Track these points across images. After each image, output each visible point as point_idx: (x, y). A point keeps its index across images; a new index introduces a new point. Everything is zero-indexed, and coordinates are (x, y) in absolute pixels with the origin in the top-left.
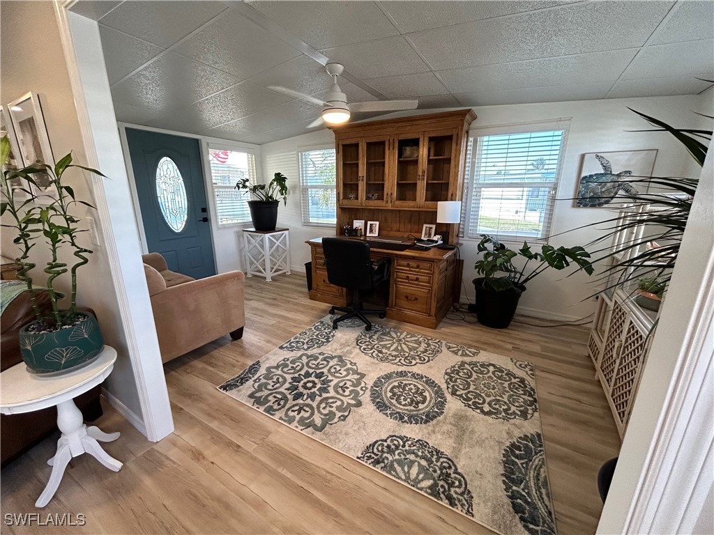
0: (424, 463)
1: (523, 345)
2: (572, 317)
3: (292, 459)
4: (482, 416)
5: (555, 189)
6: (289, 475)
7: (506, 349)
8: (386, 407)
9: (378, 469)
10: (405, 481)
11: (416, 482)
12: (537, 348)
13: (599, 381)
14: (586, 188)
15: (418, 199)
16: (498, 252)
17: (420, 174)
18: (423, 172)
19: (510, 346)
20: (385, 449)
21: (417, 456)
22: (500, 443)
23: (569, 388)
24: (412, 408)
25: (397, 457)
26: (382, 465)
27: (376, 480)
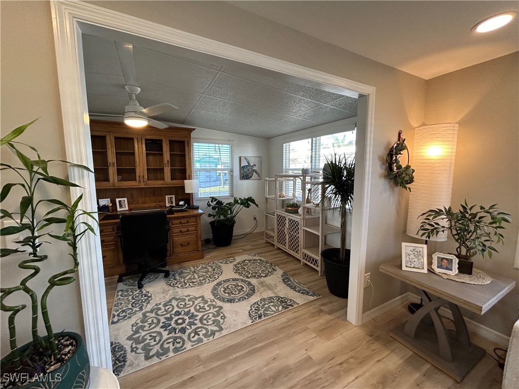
0: (272, 304)
1: (245, 248)
2: (248, 230)
3: (229, 350)
4: (265, 278)
5: (232, 172)
6: (237, 354)
7: (241, 252)
8: (233, 299)
9: (263, 318)
10: (275, 313)
11: (278, 310)
12: (250, 247)
13: (279, 248)
14: (243, 171)
15: (166, 179)
16: (218, 205)
17: (166, 162)
18: (168, 161)
19: (241, 251)
20: (256, 311)
21: (267, 304)
22: (280, 282)
23: (273, 255)
24: (242, 293)
25: (263, 310)
26: (263, 316)
27: (267, 322)
